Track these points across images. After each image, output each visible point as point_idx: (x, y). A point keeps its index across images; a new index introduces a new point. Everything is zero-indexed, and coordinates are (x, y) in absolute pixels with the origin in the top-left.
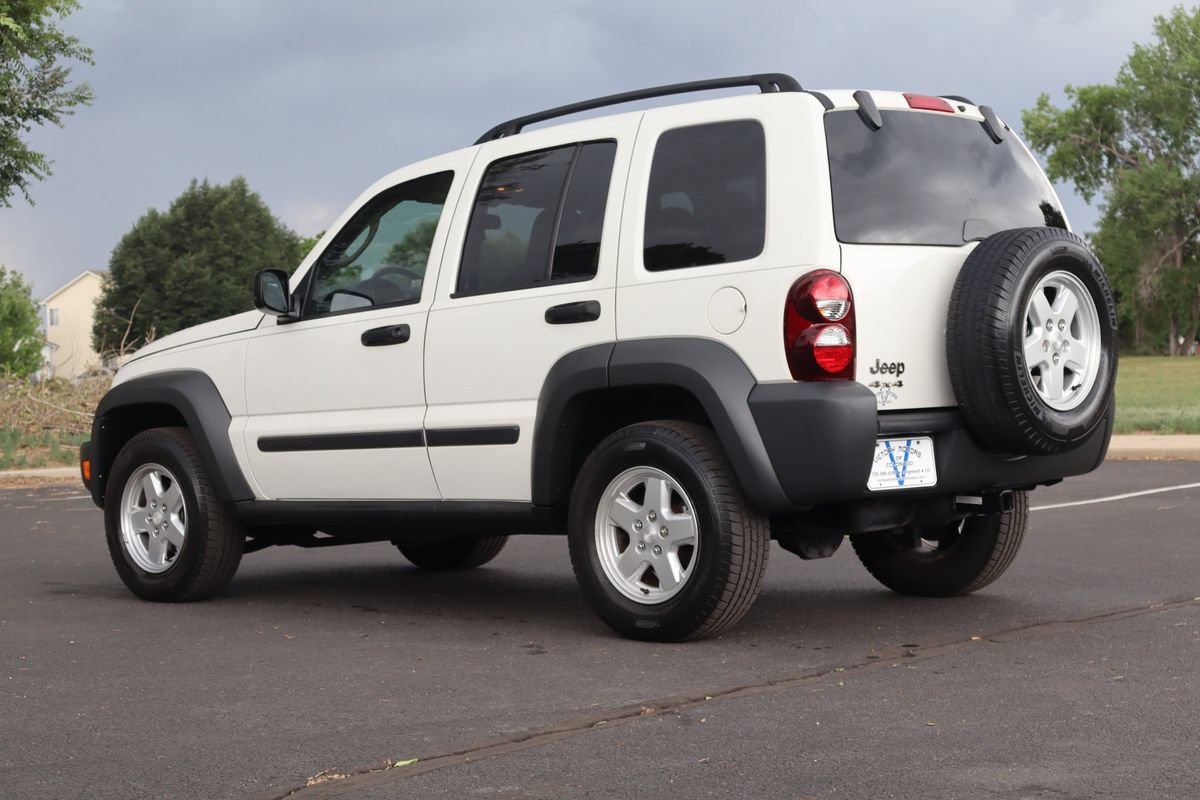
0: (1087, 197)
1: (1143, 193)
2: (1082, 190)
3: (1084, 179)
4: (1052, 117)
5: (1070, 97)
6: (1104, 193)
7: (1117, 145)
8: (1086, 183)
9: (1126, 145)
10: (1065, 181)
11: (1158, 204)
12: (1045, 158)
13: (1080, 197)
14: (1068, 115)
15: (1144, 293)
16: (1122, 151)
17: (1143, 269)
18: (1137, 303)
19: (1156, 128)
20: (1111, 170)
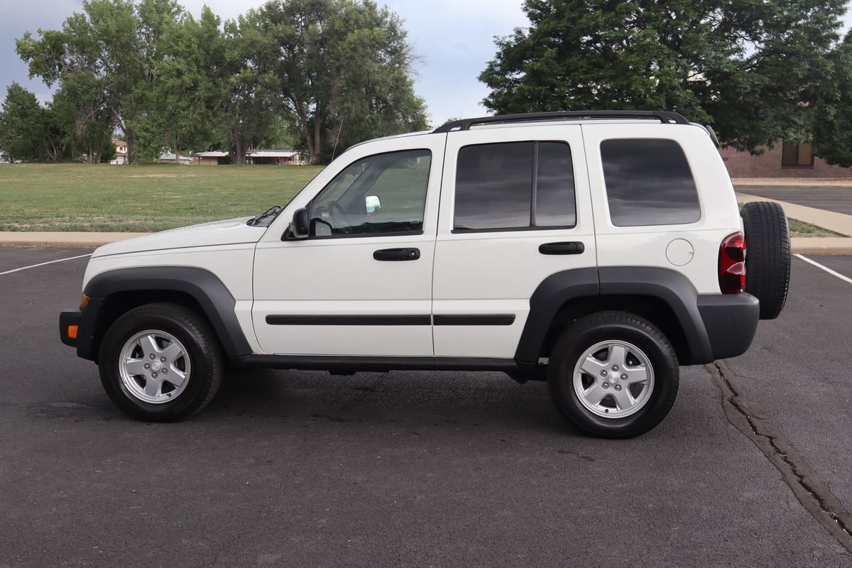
0: (49, 85)
1: (79, 85)
2: (47, 81)
3: (47, 76)
4: (31, 43)
5: (40, 35)
6: (57, 85)
7: (63, 61)
8: (48, 78)
9: (68, 61)
10: (38, 76)
11: (84, 92)
12: (28, 64)
13: (45, 85)
14: (39, 44)
15: (79, 133)
16: (65, 64)
17: (78, 122)
18: (75, 139)
19: (82, 54)
20: (60, 73)
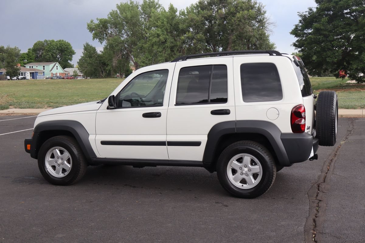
0: (101, 43)
1: (114, 43)
2: (100, 41)
3: (101, 39)
4: (94, 25)
5: (98, 21)
6: (105, 43)
7: (108, 32)
8: (101, 40)
9: (109, 32)
10: (96, 39)
11: (117, 45)
12: (92, 34)
13: (100, 43)
14: (97, 25)
15: (114, 64)
16: (109, 33)
17: (114, 59)
18: (112, 67)
19: (116, 28)
20: (106, 37)
